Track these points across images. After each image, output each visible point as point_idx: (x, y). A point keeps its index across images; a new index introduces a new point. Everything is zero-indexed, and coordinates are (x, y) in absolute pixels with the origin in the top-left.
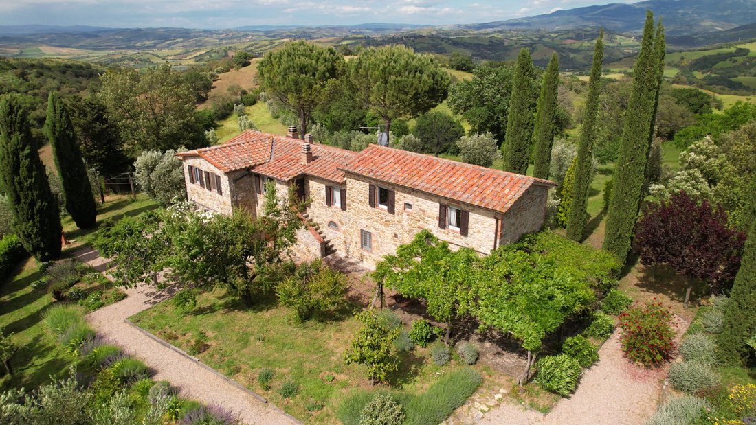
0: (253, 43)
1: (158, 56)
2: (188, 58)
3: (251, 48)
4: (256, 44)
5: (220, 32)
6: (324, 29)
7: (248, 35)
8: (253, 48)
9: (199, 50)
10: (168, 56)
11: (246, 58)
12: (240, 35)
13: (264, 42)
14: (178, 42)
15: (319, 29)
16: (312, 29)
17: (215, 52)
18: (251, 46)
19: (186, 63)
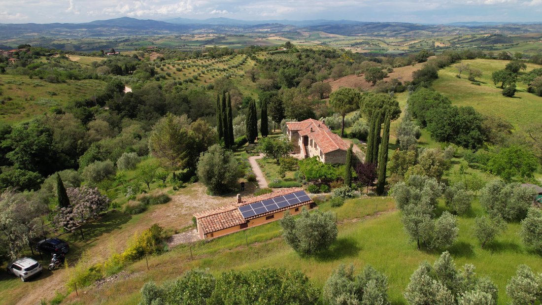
0: (458, 36)
1: (385, 42)
2: (405, 45)
3: (455, 41)
4: (460, 37)
5: (435, 26)
6: (530, 25)
7: (456, 30)
8: (457, 40)
9: (414, 40)
10: (392, 42)
11: (423, 57)
12: (449, 29)
13: (467, 36)
14: (402, 33)
15: (524, 25)
16: (518, 25)
17: (426, 42)
18: (455, 39)
19: (402, 49)
